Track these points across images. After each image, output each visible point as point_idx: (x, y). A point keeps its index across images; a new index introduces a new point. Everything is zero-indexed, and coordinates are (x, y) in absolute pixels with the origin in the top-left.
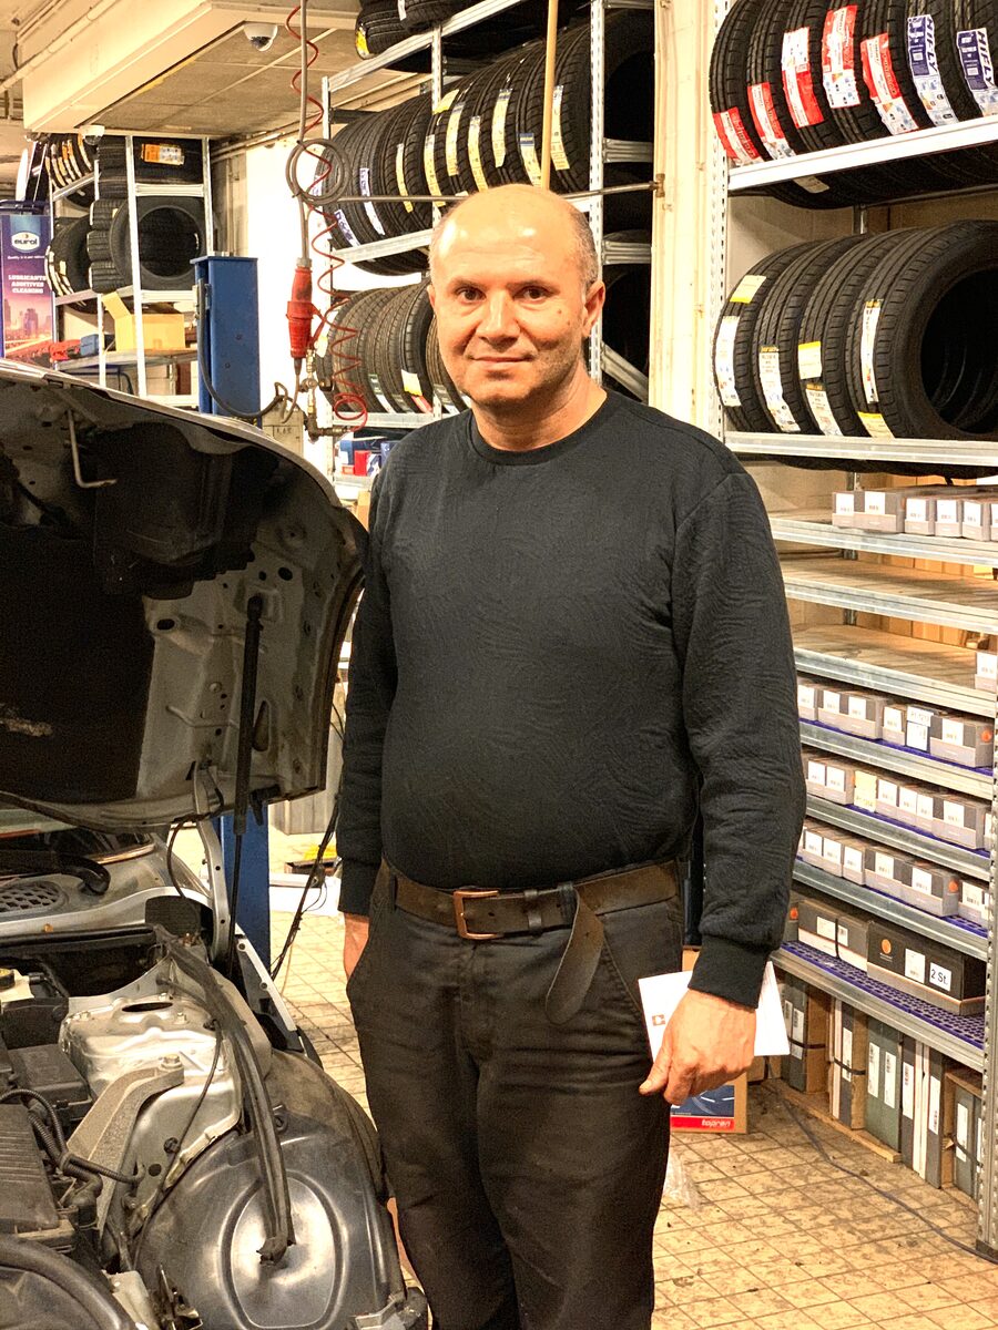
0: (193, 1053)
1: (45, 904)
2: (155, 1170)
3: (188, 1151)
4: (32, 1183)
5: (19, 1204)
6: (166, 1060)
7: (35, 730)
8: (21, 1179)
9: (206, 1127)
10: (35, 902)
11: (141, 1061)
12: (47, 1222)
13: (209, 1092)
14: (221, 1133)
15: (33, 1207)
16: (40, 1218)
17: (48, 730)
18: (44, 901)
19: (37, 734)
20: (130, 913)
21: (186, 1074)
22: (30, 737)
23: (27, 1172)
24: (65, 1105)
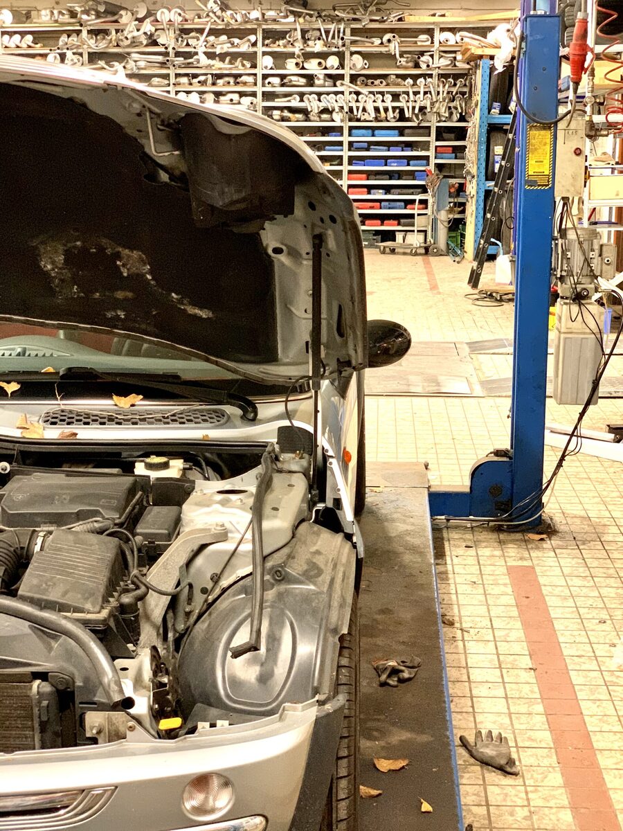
0: (238, 523)
1: (211, 423)
2: (204, 591)
3: (224, 583)
4: (95, 585)
5: (79, 596)
6: (217, 525)
7: (204, 314)
8: (88, 581)
9: (237, 569)
10: (205, 421)
11: (206, 523)
12: (91, 609)
13: (239, 548)
14: (243, 575)
15: (87, 599)
16: (88, 606)
17: (211, 315)
18: (212, 420)
19: (204, 316)
20: (267, 433)
21: (229, 535)
22: (200, 318)
23: (96, 578)
24: (153, 543)
